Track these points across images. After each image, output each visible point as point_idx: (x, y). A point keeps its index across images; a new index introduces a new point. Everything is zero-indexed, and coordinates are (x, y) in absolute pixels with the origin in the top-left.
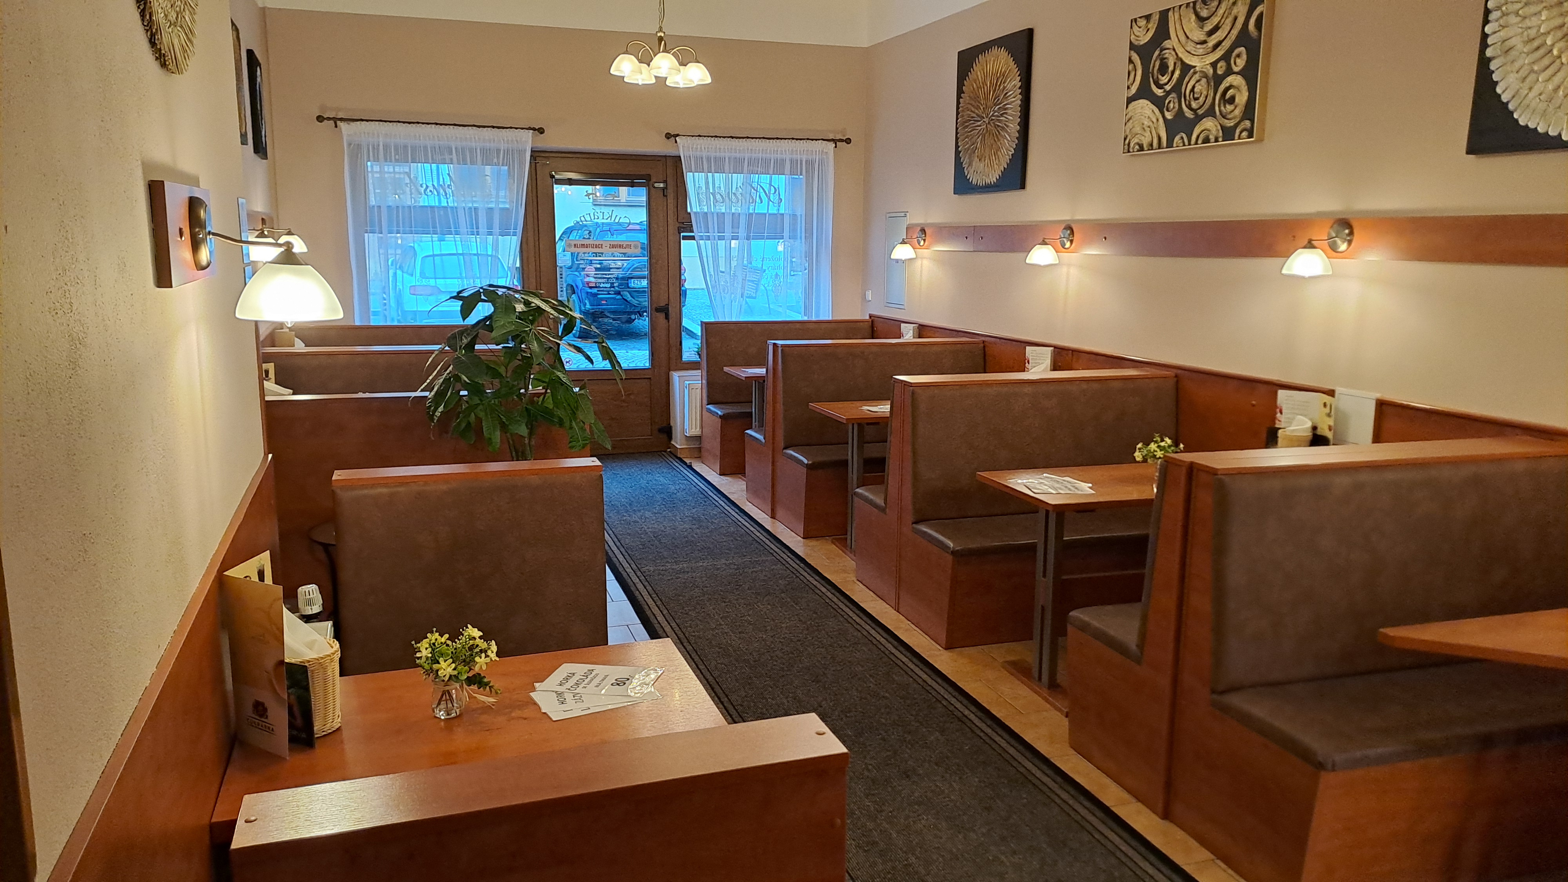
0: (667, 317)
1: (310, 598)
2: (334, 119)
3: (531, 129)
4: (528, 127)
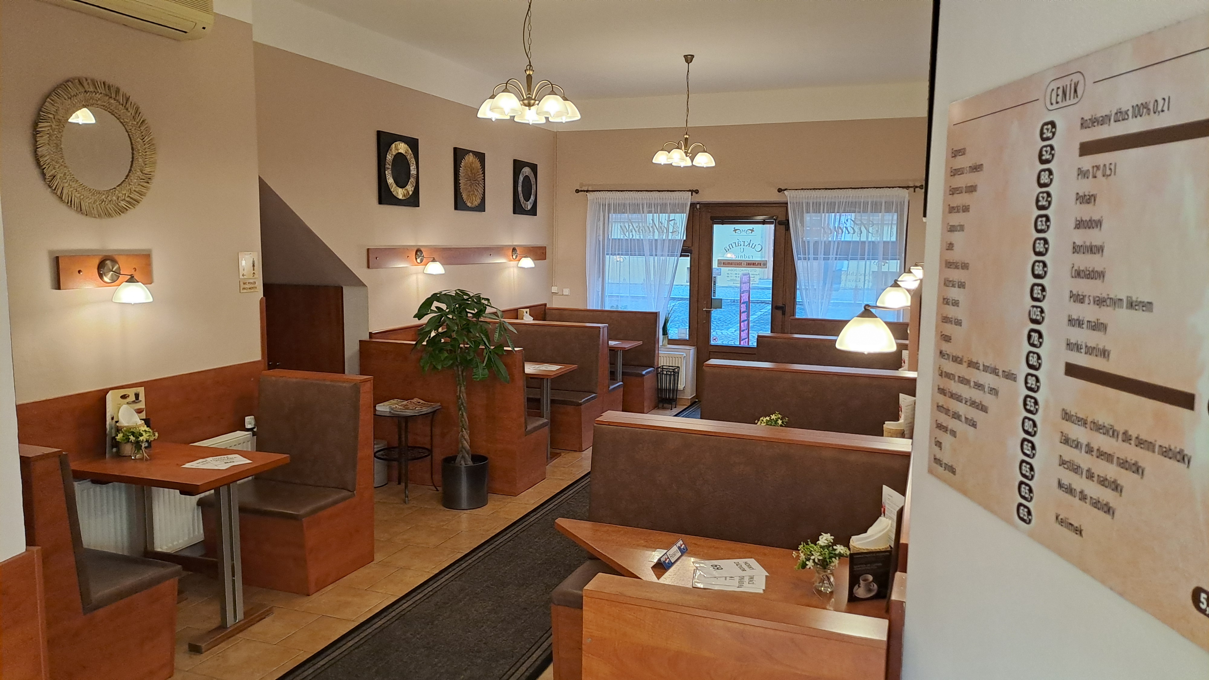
0: (784, 313)
1: (249, 421)
2: (584, 191)
3: (690, 191)
4: (688, 190)
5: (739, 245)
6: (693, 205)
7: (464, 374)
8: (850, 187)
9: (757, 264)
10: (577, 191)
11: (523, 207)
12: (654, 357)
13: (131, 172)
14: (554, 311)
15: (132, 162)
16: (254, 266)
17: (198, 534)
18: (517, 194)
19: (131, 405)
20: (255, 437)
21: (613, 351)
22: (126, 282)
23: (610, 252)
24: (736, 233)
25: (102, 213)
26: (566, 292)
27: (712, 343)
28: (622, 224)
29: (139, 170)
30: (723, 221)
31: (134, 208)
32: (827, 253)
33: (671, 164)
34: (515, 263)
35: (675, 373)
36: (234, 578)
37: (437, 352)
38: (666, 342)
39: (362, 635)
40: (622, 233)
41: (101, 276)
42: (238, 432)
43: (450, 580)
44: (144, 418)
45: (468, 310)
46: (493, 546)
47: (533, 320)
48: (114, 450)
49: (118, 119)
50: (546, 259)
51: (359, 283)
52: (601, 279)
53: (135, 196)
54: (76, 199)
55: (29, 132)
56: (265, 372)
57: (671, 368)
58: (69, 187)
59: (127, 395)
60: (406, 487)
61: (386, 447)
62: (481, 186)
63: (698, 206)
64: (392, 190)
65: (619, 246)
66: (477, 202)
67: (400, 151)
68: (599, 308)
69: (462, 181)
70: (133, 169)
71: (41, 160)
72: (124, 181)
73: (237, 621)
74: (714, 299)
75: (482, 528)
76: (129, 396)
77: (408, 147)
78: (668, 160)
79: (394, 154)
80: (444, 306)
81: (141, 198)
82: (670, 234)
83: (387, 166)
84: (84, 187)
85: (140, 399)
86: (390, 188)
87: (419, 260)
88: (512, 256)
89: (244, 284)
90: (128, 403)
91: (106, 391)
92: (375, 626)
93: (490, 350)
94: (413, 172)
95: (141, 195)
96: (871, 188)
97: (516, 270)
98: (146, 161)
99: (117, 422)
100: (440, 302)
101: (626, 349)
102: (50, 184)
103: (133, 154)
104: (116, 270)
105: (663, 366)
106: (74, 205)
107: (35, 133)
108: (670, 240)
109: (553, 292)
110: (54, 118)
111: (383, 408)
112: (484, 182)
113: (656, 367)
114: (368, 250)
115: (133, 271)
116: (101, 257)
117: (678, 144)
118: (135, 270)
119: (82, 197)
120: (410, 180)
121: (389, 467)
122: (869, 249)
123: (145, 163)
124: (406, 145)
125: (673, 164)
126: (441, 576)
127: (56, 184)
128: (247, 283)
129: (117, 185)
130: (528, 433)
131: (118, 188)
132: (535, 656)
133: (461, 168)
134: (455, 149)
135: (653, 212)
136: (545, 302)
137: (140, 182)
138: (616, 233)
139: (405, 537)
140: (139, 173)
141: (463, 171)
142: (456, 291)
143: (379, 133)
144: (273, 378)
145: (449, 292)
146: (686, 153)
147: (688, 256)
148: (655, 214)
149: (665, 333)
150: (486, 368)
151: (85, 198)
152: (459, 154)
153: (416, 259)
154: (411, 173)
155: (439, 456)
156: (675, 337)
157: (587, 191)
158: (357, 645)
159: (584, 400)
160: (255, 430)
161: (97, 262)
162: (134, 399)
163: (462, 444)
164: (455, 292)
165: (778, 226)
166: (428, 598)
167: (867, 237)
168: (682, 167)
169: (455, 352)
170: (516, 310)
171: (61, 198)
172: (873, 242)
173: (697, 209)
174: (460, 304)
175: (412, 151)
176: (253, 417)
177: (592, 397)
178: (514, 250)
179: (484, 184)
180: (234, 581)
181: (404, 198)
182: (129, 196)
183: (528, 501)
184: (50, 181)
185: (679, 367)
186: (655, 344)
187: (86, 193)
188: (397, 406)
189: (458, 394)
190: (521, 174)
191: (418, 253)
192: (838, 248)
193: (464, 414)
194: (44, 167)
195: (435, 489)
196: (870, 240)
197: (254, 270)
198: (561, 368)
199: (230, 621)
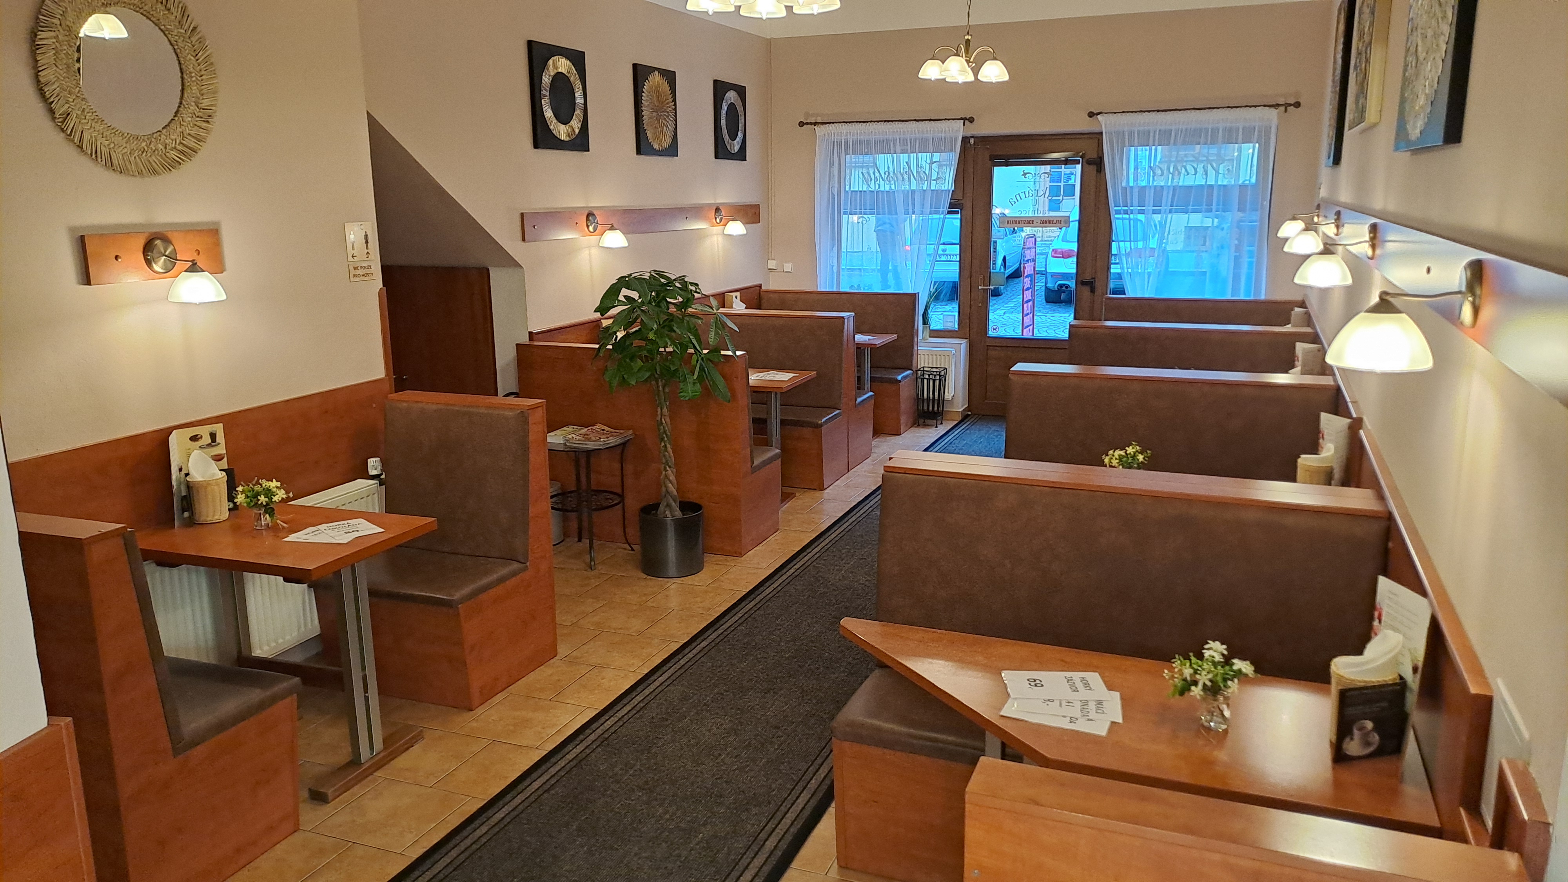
0: (1093, 291)
1: (374, 465)
2: (811, 124)
3: (961, 119)
4: (959, 118)
5: (1031, 195)
6: (965, 140)
7: (667, 390)
8: (1192, 107)
9: (1055, 222)
10: (801, 124)
11: (729, 148)
12: (912, 355)
13: (182, 106)
14: (772, 295)
15: (183, 90)
16: (367, 242)
17: (312, 626)
18: (719, 130)
19: (204, 450)
20: (384, 487)
21: (860, 348)
22: (185, 271)
23: (849, 211)
24: (1025, 177)
25: (143, 169)
26: (788, 267)
27: (991, 333)
28: (865, 170)
29: (193, 104)
30: (1008, 161)
31: (191, 160)
32: (1157, 203)
33: (944, 79)
34: (719, 228)
35: (941, 377)
36: (367, 695)
37: (628, 360)
38: (927, 333)
39: (553, 771)
40: (865, 183)
41: (149, 263)
42: (359, 480)
43: (666, 684)
44: (226, 467)
45: (669, 300)
46: (720, 631)
47: (746, 308)
48: (186, 514)
49: (156, 25)
50: (759, 222)
51: (512, 263)
52: (836, 248)
53: (191, 143)
54: (103, 148)
55: (23, 49)
56: (392, 395)
57: (934, 370)
58: (92, 130)
59: (199, 436)
60: (591, 547)
61: (560, 491)
62: (672, 119)
63: (972, 141)
64: (551, 127)
65: (861, 200)
66: (666, 142)
67: (560, 70)
68: (835, 290)
69: (646, 113)
70: (184, 103)
71: (46, 90)
72: (172, 119)
73: (375, 753)
74: (993, 272)
75: (700, 604)
76: (201, 437)
77: (571, 64)
78: (943, 73)
79: (552, 74)
80: (635, 295)
81: (199, 145)
82: (933, 183)
83: (544, 92)
84: (113, 131)
85: (218, 440)
86: (549, 124)
87: (591, 229)
88: (716, 218)
89: (355, 268)
90: (200, 447)
91: (169, 431)
92: (570, 757)
93: (702, 356)
94: (579, 100)
95: (199, 140)
96: (1223, 108)
97: (720, 239)
98: (202, 90)
99: (187, 475)
100: (631, 290)
101: (878, 346)
102: (63, 127)
103: (182, 78)
104: (169, 254)
105: (923, 367)
106: (101, 158)
107: (34, 48)
108: (932, 191)
109: (769, 268)
110: (61, 25)
111: (556, 438)
112: (676, 113)
113: (914, 370)
114: (522, 214)
115: (196, 254)
116: (146, 235)
117: (957, 51)
118: (199, 254)
119: (112, 145)
120: (576, 113)
121: (565, 520)
122: (1219, 195)
123: (202, 92)
124: (568, 61)
125: (947, 80)
126: (652, 678)
127: (71, 126)
128: (359, 268)
129: (163, 126)
130: (754, 470)
131: (165, 130)
132: (801, 802)
133: (643, 94)
134: (635, 66)
135: (909, 151)
136: (761, 283)
137: (197, 121)
138: (856, 183)
139: (596, 619)
140: (193, 107)
141: (648, 96)
142: (650, 272)
143: (530, 44)
144: (405, 404)
145: (640, 275)
146: (968, 62)
147: (957, 213)
148: (912, 155)
149: (925, 322)
150: (697, 381)
151: (116, 147)
152: (640, 73)
153: (588, 226)
154: (577, 102)
155: (633, 503)
156: (940, 327)
157: (815, 124)
158: (547, 786)
159: (825, 419)
160: (383, 477)
161: (141, 242)
162: (210, 441)
163: (666, 487)
164: (649, 274)
165: (1087, 167)
166: (638, 712)
167: (1217, 180)
168: (960, 83)
169: (652, 360)
170: (722, 295)
171: (80, 147)
172: (1225, 186)
173: (971, 145)
174: (657, 291)
175: (576, 70)
176: (379, 459)
177: (835, 415)
178: (717, 210)
179: (676, 116)
180: (366, 698)
181: (568, 139)
182: (181, 143)
183: (758, 564)
184: (63, 122)
185: (946, 369)
186: (913, 336)
187: (118, 139)
188: (574, 435)
189: (658, 418)
190: (724, 101)
191: (590, 218)
192: (1174, 195)
193: (668, 446)
194: (52, 100)
195: (630, 549)
196: (1220, 183)
197: (367, 248)
198: (794, 376)
199: (365, 753)
